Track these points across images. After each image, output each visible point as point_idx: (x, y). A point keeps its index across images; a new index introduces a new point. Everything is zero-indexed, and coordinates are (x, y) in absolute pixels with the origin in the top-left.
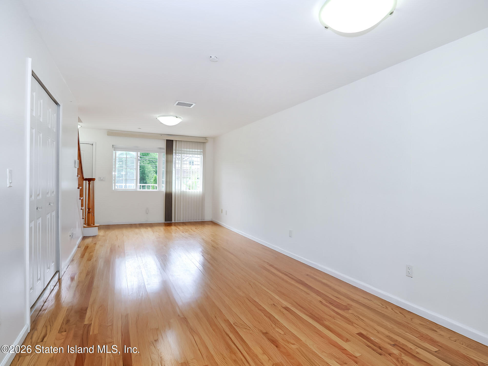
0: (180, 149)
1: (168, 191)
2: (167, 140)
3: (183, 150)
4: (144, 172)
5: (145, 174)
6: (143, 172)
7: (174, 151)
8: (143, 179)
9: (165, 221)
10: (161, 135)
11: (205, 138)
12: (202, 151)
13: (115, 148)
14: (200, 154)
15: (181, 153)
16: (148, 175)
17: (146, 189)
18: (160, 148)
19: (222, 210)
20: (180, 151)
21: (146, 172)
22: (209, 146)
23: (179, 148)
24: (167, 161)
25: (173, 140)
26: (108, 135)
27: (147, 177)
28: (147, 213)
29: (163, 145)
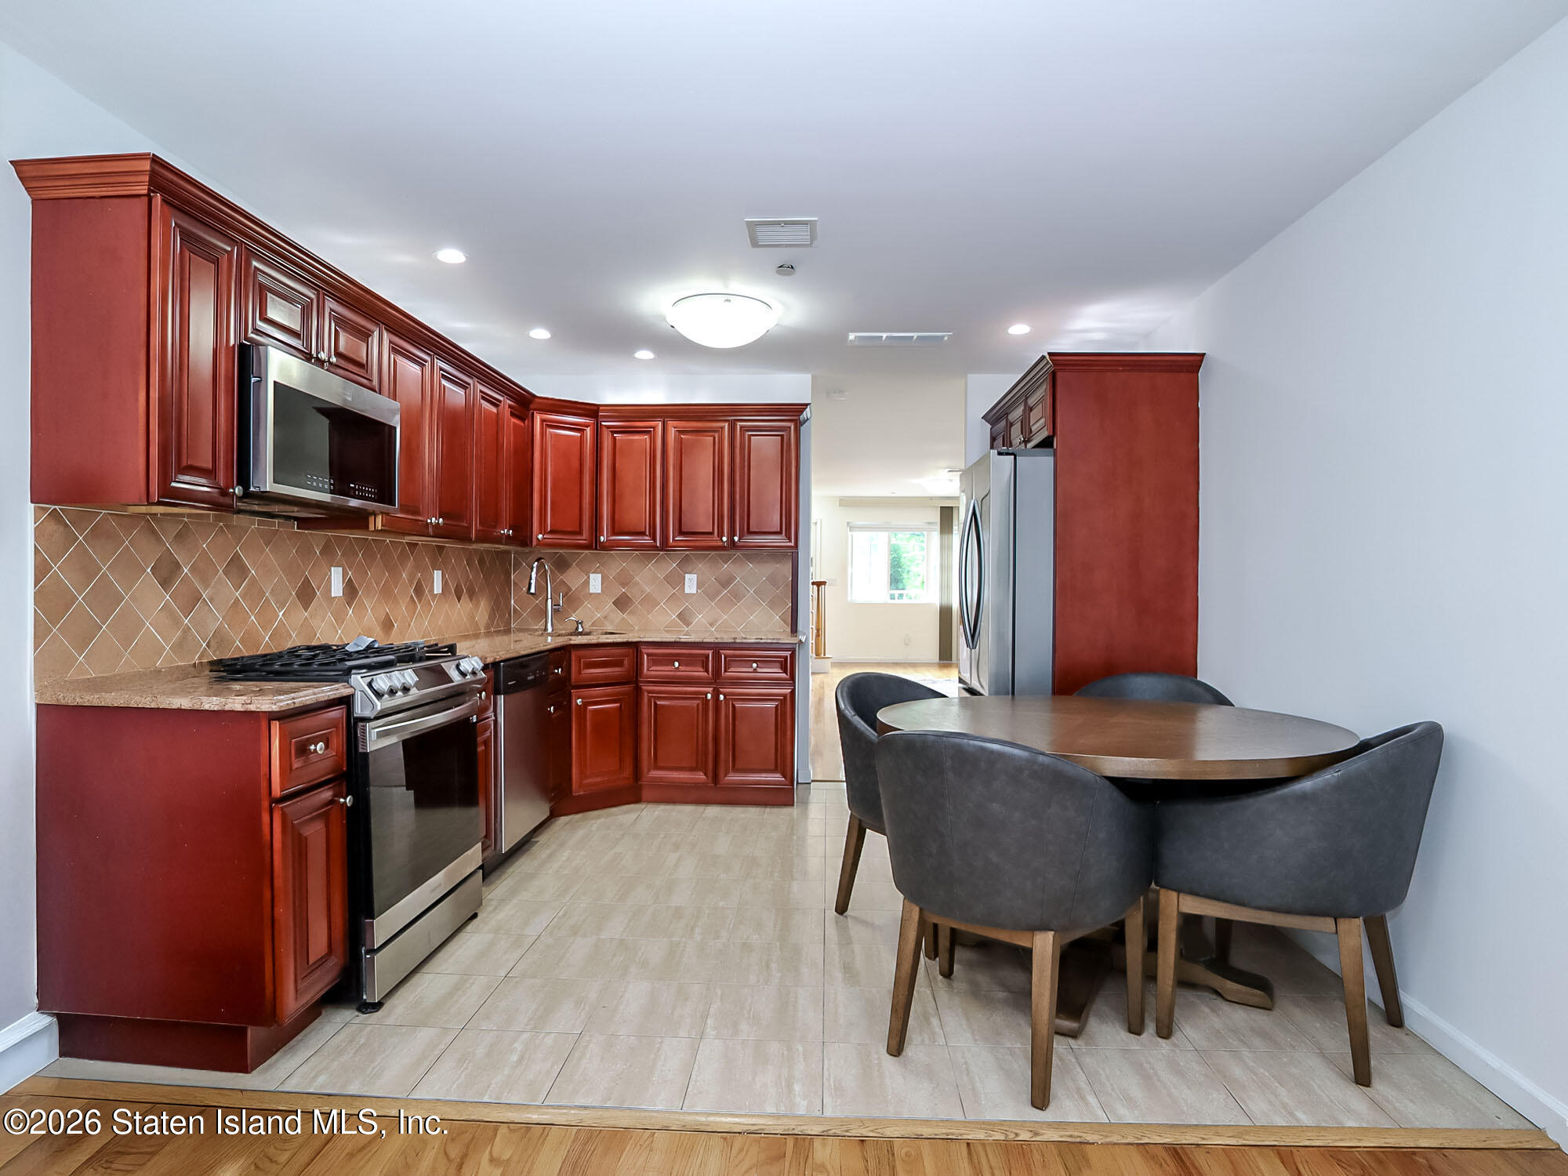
1: (945, 602)
2: (941, 507)
4: (899, 562)
5: (900, 567)
6: (896, 563)
8: (895, 580)
9: (940, 659)
10: (931, 498)
13: (850, 526)
16: (909, 569)
18: (930, 524)
21: (902, 560)
24: (942, 547)
25: (952, 507)
26: (840, 505)
27: (905, 576)
28: (907, 644)
29: (936, 517)
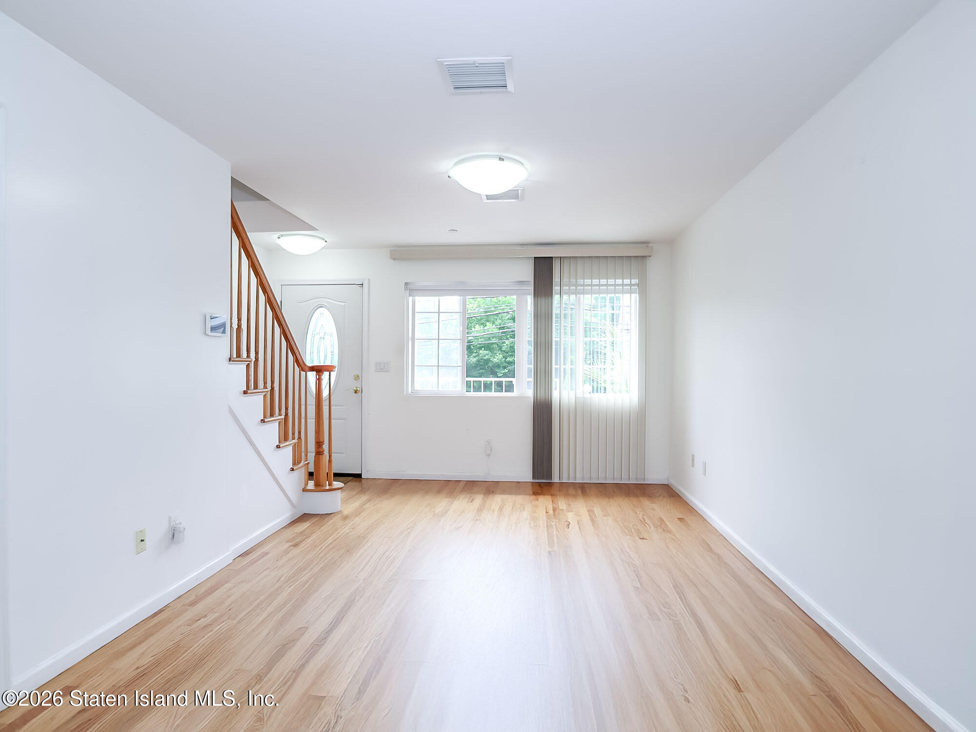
0: (573, 280)
1: (542, 395)
2: (535, 258)
3: (580, 281)
7: (556, 288)
9: (534, 478)
10: (522, 248)
11: (645, 243)
12: (637, 281)
13: (411, 289)
14: (631, 292)
15: (576, 293)
17: (482, 391)
18: (521, 283)
19: (693, 456)
20: (574, 285)
22: (655, 268)
23: (570, 279)
24: (537, 316)
25: (551, 259)
26: (394, 259)
28: (488, 455)
29: (527, 272)
